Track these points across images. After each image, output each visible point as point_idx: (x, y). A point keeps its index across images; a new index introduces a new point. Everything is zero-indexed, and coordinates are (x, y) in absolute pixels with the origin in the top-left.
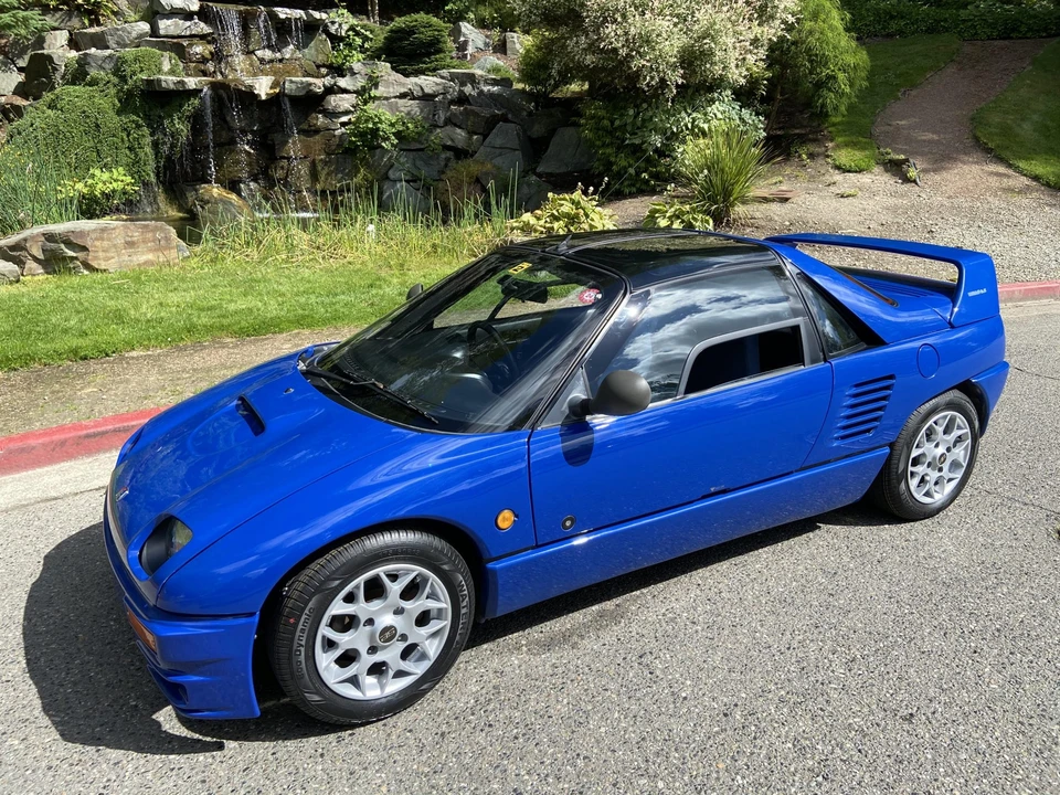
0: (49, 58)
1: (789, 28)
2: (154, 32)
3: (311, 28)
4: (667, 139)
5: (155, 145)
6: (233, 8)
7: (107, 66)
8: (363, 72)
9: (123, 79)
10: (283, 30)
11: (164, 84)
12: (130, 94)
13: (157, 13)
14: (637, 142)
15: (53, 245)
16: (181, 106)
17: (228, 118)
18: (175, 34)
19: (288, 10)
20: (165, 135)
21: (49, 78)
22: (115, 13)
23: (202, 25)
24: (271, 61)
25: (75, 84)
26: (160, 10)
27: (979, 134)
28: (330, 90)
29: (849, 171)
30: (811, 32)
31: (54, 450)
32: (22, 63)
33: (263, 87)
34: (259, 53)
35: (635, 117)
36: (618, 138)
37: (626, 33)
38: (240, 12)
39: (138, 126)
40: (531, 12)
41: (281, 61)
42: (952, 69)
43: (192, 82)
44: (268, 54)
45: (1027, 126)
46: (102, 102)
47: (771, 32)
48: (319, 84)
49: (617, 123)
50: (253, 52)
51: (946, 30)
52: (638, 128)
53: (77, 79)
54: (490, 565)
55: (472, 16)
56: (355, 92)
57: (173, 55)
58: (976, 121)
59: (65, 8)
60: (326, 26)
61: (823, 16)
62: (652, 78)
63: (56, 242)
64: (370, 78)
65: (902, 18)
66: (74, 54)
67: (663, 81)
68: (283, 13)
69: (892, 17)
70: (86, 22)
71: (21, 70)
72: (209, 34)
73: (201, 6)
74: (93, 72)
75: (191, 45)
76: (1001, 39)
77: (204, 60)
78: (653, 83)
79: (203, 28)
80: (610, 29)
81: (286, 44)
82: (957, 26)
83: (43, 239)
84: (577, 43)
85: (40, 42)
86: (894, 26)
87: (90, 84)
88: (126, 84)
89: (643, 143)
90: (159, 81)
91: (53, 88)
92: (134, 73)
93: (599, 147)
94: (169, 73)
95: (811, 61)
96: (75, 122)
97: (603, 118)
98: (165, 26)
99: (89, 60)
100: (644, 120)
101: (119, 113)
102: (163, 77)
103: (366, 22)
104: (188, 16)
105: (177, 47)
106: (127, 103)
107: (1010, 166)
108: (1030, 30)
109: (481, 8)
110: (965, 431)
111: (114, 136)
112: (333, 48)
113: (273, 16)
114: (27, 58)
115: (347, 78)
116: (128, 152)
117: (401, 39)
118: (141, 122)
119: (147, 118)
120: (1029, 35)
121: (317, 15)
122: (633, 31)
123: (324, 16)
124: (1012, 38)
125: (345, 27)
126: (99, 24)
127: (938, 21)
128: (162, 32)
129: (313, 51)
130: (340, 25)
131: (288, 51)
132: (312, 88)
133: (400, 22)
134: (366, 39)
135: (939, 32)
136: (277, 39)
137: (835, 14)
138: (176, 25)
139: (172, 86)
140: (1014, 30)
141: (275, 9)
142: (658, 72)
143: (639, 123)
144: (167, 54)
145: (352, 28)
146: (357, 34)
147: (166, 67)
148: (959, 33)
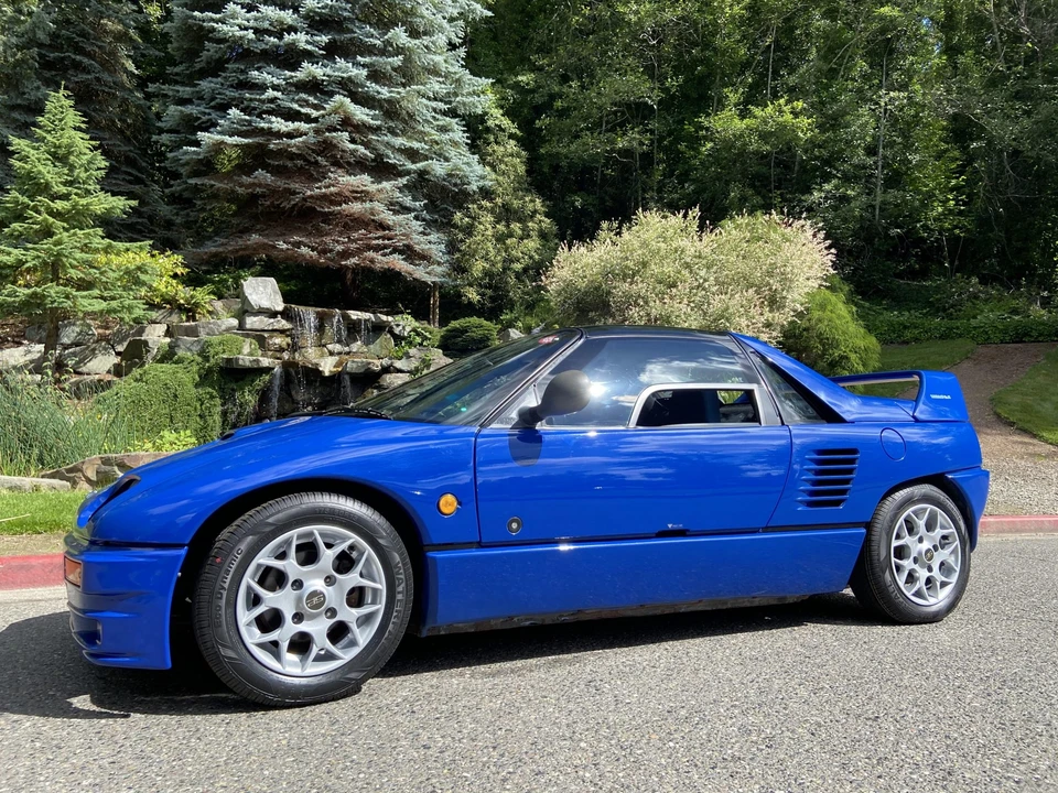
0: (146, 343)
1: (800, 315)
2: (241, 326)
3: (378, 329)
5: (224, 414)
6: (311, 309)
7: (194, 348)
8: (417, 356)
9: (206, 359)
10: (353, 329)
11: (241, 362)
12: (210, 371)
13: (247, 311)
15: (107, 468)
16: (253, 381)
17: (293, 393)
18: (259, 328)
19: (359, 313)
20: (235, 405)
21: (141, 358)
22: (209, 312)
23: (284, 322)
24: (339, 353)
25: (163, 363)
26: (249, 309)
27: (999, 411)
28: (387, 370)
30: (820, 320)
31: (51, 571)
32: (120, 348)
33: (328, 366)
34: (330, 347)
37: (648, 315)
38: (318, 313)
39: (212, 397)
40: (565, 302)
41: (348, 353)
42: (966, 364)
43: (266, 362)
44: (337, 347)
45: (1047, 405)
46: (184, 377)
47: (783, 318)
48: (377, 365)
50: (324, 346)
51: (960, 336)
53: (166, 358)
54: (431, 554)
55: (521, 325)
56: (408, 372)
57: (254, 341)
58: (995, 401)
59: (168, 306)
60: (391, 327)
61: (829, 308)
63: (111, 465)
64: (423, 361)
65: (915, 328)
66: (168, 340)
68: (354, 315)
69: (905, 327)
70: (184, 318)
71: (118, 354)
72: (288, 330)
73: (285, 307)
74: (181, 353)
75: (271, 337)
76: (1013, 342)
77: (281, 350)
79: (283, 324)
80: (633, 311)
81: (355, 340)
82: (969, 332)
83: (100, 462)
85: (141, 331)
86: (908, 334)
87: (176, 363)
88: (208, 361)
90: (237, 359)
91: (143, 365)
92: (217, 354)
94: (247, 354)
95: (823, 345)
96: (157, 392)
98: (252, 322)
99: (179, 342)
101: (196, 386)
102: (241, 357)
103: (426, 325)
104: (273, 314)
105: (260, 338)
106: (205, 378)
107: (1035, 436)
108: (1041, 335)
109: (528, 318)
110: (951, 530)
111: (189, 405)
112: (396, 345)
113: (346, 317)
114: (125, 344)
115: (403, 360)
116: (198, 419)
117: (456, 337)
118: (215, 393)
119: (222, 390)
121: (384, 318)
122: (654, 312)
123: (390, 319)
124: (1025, 342)
125: (408, 329)
126: (194, 320)
127: (952, 329)
128: (248, 326)
129: (378, 347)
130: (404, 328)
131: (356, 346)
132: (371, 366)
133: (454, 324)
134: (425, 338)
135: (952, 338)
136: (348, 335)
137: (841, 305)
138: (262, 321)
139: (248, 364)
140: (1026, 335)
141: (349, 312)
144: (248, 340)
145: (414, 330)
146: (418, 334)
147: (246, 350)
148: (973, 338)
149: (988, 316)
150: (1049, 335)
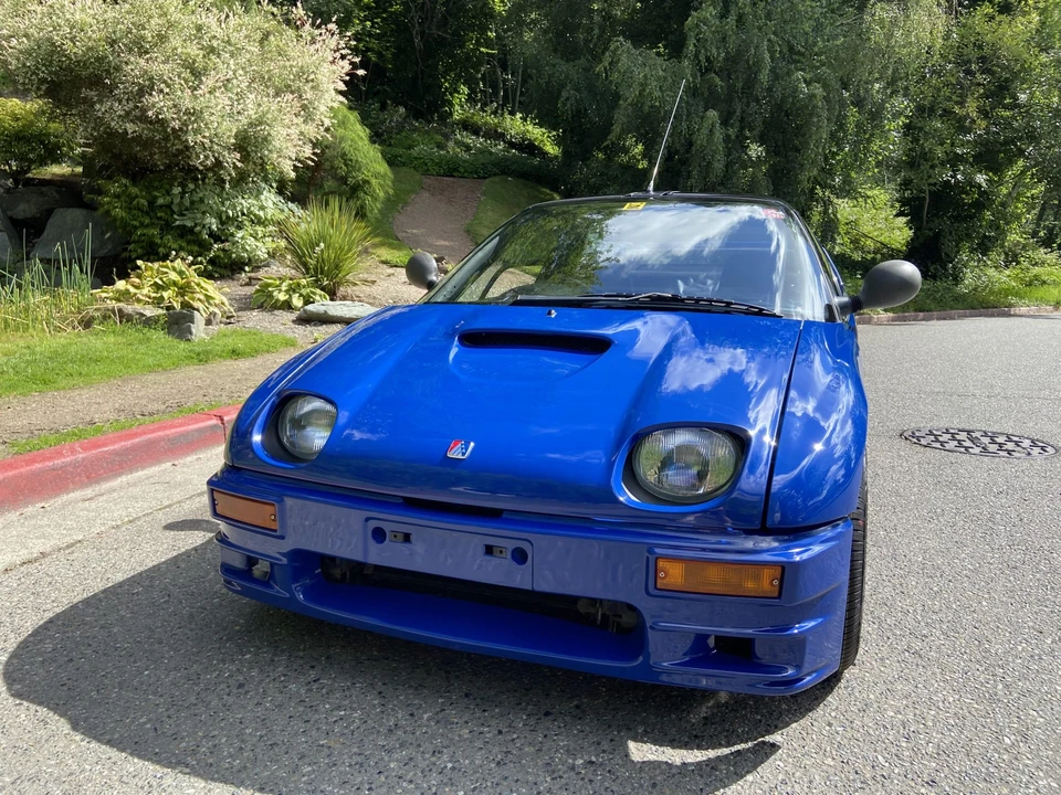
4: (222, 223)
14: (189, 224)
29: (396, 266)
30: (343, 139)
35: (182, 198)
36: (160, 218)
49: (160, 201)
51: (404, 164)
52: (187, 209)
58: (471, 232)
61: (349, 126)
62: (206, 157)
67: (218, 164)
76: (447, 176)
78: (209, 162)
80: (156, 98)
82: (411, 162)
84: (111, 108)
89: (196, 225)
93: (136, 228)
95: (346, 165)
97: (137, 196)
100: (192, 203)
108: (466, 171)
120: (466, 175)
124: (455, 176)
127: (396, 157)
135: (397, 165)
137: (357, 125)
140: (456, 170)
142: (213, 152)
143: (187, 203)
148: (414, 167)
149: (422, 148)
150: (471, 173)
